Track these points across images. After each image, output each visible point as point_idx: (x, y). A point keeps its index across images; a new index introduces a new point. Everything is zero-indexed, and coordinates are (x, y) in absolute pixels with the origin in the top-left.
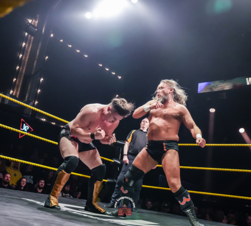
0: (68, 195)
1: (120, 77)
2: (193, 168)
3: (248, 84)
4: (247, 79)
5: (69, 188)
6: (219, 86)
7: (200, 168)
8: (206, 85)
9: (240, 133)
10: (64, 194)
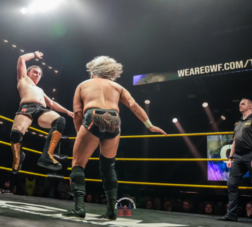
0: (9, 191)
1: (56, 72)
2: (132, 159)
3: (180, 76)
4: (178, 71)
5: (9, 185)
6: (153, 77)
7: (138, 159)
8: (141, 77)
9: (174, 123)
10: (3, 191)
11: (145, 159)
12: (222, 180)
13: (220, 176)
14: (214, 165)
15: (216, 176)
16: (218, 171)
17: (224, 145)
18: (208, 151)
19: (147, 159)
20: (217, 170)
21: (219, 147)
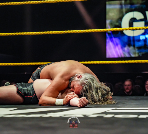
11: (28, 33)
12: (123, 56)
13: (121, 51)
14: (114, 39)
15: (116, 52)
16: (119, 46)
17: (127, 12)
18: (108, 22)
19: (31, 33)
20: (117, 45)
21: (121, 15)
